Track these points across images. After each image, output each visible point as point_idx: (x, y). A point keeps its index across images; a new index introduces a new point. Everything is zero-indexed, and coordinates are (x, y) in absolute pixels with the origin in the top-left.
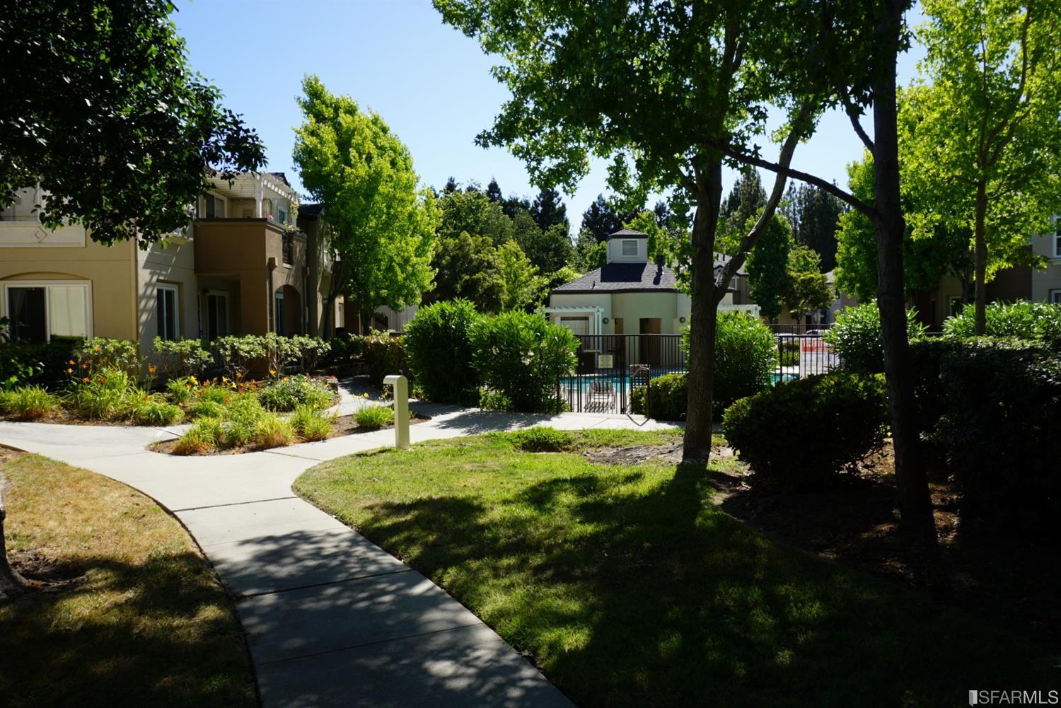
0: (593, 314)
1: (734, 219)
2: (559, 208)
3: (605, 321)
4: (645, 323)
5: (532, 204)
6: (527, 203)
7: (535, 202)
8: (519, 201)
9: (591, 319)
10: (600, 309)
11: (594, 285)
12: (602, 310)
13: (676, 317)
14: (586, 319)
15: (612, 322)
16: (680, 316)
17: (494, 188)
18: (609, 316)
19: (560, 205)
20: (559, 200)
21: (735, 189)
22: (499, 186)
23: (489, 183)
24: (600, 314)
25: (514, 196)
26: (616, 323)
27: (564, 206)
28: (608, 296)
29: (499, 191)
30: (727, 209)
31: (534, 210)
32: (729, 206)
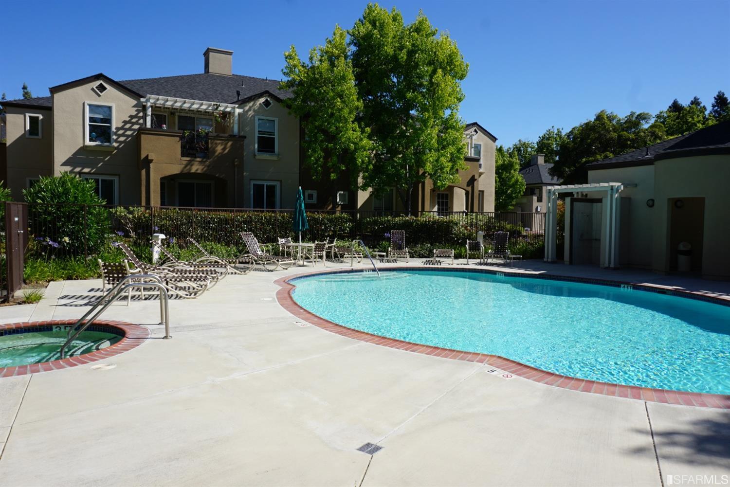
3: (649, 203)
11: (647, 154)
18: (653, 196)
24: (613, 192)
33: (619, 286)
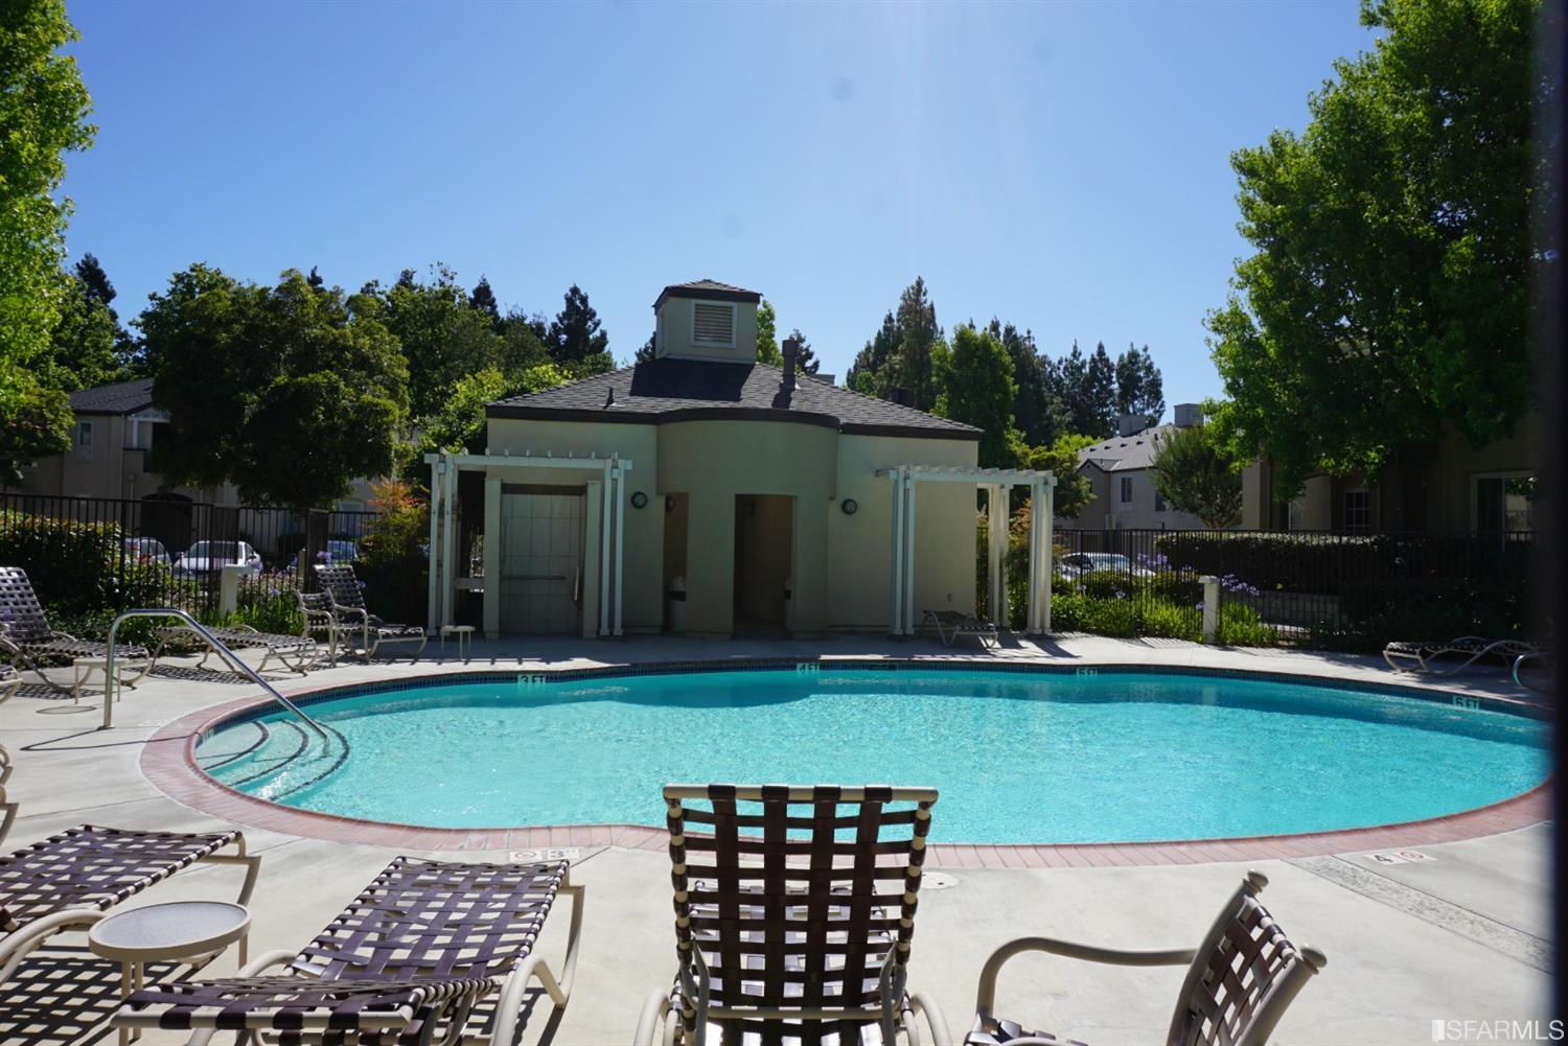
0: (598, 475)
1: (892, 368)
2: (597, 339)
3: (636, 501)
4: (747, 506)
5: (548, 326)
6: (540, 328)
7: (554, 325)
8: (527, 322)
9: (593, 491)
10: (621, 462)
11: (610, 401)
12: (625, 465)
13: (832, 498)
14: (580, 491)
15: (657, 506)
16: (842, 496)
17: (483, 294)
18: (648, 486)
19: (597, 333)
20: (597, 324)
21: (885, 328)
22: (495, 294)
23: (476, 285)
24: (619, 475)
25: (517, 312)
26: (668, 509)
27: (604, 335)
28: (646, 431)
29: (492, 303)
30: (871, 359)
31: (553, 339)
32: (875, 354)
33: (794, 667)
